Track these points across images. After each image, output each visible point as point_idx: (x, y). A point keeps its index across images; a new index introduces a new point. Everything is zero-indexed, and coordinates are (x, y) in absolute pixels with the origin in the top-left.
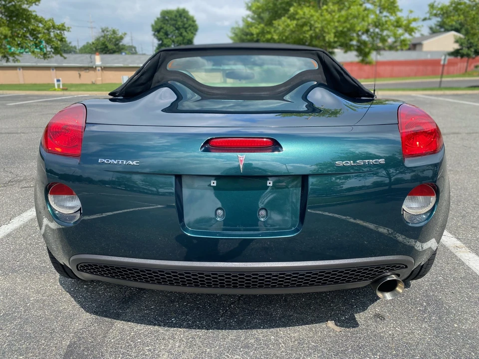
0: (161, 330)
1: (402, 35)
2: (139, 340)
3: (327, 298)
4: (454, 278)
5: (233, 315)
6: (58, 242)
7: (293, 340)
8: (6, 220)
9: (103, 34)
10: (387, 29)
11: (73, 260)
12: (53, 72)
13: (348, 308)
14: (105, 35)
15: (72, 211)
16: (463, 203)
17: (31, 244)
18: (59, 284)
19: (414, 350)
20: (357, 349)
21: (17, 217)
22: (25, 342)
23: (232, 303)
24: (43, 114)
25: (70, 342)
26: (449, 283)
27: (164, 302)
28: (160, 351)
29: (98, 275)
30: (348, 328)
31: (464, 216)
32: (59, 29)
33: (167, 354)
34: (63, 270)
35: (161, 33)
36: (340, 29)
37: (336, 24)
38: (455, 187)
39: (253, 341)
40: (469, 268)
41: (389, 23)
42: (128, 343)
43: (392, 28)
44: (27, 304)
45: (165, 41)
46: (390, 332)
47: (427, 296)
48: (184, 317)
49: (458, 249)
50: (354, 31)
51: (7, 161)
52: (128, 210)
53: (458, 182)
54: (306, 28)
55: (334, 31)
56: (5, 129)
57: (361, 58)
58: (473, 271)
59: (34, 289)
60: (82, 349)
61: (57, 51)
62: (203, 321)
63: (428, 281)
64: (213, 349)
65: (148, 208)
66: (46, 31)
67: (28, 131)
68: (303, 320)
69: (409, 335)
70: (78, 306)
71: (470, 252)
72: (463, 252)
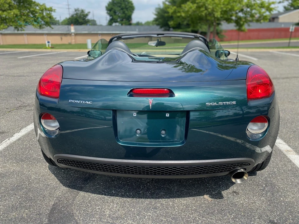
0: (106, 197)
1: (265, 12)
2: (93, 203)
3: (205, 180)
4: (284, 170)
5: (148, 189)
6: (47, 145)
7: (183, 205)
8: (18, 130)
9: (75, 13)
10: (255, 9)
11: (55, 157)
12: (45, 37)
13: (217, 187)
14: (77, 13)
15: (54, 129)
16: (295, 123)
17: (32, 145)
18: (48, 169)
19: (254, 213)
20: (221, 211)
21: (24, 129)
22: (29, 202)
23: (148, 182)
24: (39, 64)
25: (54, 203)
26: (280, 173)
27: (108, 181)
28: (105, 209)
29: (69, 165)
30: (216, 199)
31: (294, 132)
32: (49, 11)
33: (109, 211)
34: (50, 161)
35: (112, 12)
36: (224, 9)
37: (222, 6)
38: (291, 112)
39: (159, 205)
40: (294, 164)
41: (256, 5)
42: (87, 204)
43: (258, 8)
44: (30, 180)
45: (115, 17)
46: (241, 202)
47: (266, 181)
48: (120, 190)
49: (289, 152)
50: (234, 10)
51: (18, 93)
52: (87, 128)
53: (293, 109)
54: (203, 9)
55: (220, 10)
56: (17, 73)
57: (237, 28)
58: (296, 166)
59: (34, 171)
60: (61, 207)
61: (47, 24)
62: (131, 192)
63: (268, 172)
64: (136, 209)
65: (99, 127)
66: (40, 12)
67: (30, 75)
68: (189, 194)
69: (252, 204)
70: (59, 182)
71: (296, 154)
72: (291, 154)
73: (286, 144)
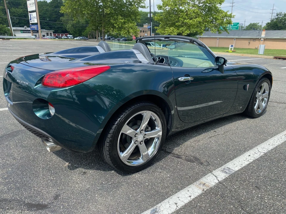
14: (278, 17)
32: (229, 17)
46: (74, 178)
71: (204, 190)
72: (198, 187)
73: (220, 180)
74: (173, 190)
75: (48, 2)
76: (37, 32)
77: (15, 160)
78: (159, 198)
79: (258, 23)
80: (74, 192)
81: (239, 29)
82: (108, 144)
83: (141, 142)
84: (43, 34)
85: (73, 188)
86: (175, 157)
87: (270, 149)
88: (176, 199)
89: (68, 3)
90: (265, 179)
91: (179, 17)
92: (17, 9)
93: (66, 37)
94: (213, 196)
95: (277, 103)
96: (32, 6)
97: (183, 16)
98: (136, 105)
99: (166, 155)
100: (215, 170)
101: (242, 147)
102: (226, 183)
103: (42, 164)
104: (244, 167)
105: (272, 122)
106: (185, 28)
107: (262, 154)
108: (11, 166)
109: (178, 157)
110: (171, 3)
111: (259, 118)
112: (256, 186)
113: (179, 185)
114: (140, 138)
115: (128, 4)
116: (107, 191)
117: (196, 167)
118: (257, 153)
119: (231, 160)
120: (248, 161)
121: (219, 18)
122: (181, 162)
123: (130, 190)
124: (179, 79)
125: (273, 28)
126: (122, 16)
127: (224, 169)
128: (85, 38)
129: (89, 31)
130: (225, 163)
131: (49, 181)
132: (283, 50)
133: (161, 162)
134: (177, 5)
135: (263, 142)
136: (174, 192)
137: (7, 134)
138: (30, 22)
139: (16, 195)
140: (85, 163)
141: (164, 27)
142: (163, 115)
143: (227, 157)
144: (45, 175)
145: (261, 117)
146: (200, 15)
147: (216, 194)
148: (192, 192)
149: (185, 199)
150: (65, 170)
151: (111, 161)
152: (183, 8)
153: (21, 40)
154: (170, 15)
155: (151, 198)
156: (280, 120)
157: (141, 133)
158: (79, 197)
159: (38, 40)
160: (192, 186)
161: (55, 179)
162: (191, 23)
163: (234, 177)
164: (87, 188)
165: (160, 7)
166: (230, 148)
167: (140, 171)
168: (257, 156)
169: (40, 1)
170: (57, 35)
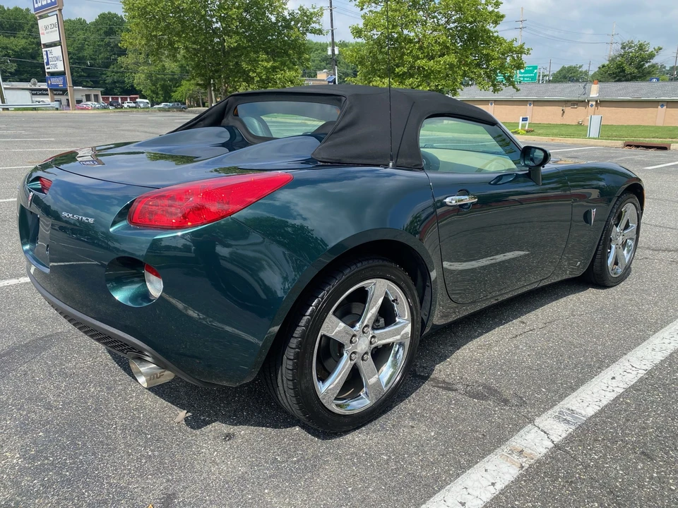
9: (622, 52)
12: (529, 108)
14: (625, 52)
32: (517, 53)
49: (516, 455)
61: (509, 81)
71: (522, 467)
72: (507, 461)
73: (556, 440)
74: (449, 470)
75: (88, 22)
76: (64, 92)
77: (52, 410)
78: (420, 491)
79: (580, 67)
80: (209, 484)
81: (539, 80)
82: (291, 363)
83: (364, 354)
84: (78, 97)
85: (205, 475)
86: (440, 387)
87: (657, 362)
88: (461, 493)
89: (137, 25)
90: (661, 432)
91: (403, 54)
92: (12, 38)
93: (133, 105)
94: (548, 481)
95: (652, 250)
96: (51, 32)
97: (411, 52)
98: (354, 266)
99: (419, 383)
100: (539, 416)
101: (592, 358)
102: (571, 448)
103: (121, 418)
104: (606, 406)
105: (650, 295)
106: (417, 79)
107: (642, 373)
108: (44, 426)
109: (448, 387)
110: (382, 21)
111: (618, 288)
112: (643, 453)
113: (461, 456)
114: (363, 345)
115: (281, 26)
116: (291, 479)
117: (495, 411)
118: (631, 371)
119: (574, 390)
120: (613, 391)
121: (496, 55)
122: (457, 401)
123: (347, 475)
124: (447, 200)
125: (615, 78)
126: (267, 53)
127: (561, 412)
128: (178, 105)
129: (189, 90)
130: (561, 398)
131: (144, 461)
132: (639, 126)
133: (409, 402)
134: (397, 25)
135: (639, 344)
136: (452, 475)
137: (23, 346)
138: (47, 71)
139: (66, 499)
140: (225, 411)
141: (370, 78)
142: (414, 288)
143: (562, 384)
144: (130, 445)
145: (621, 284)
146: (453, 50)
147: (552, 476)
148: (495, 474)
149: (482, 490)
150: (180, 431)
151: (297, 406)
152: (412, 34)
153: (25, 112)
154: (383, 50)
155: (400, 492)
156: (667, 289)
157: (364, 332)
158: (224, 497)
159: (66, 111)
160: (492, 457)
161: (156, 453)
162: (432, 67)
163: (587, 431)
164: (240, 473)
165: (358, 32)
166: (564, 360)
167: (364, 425)
168: (632, 378)
169: (70, 20)
170: (110, 100)
